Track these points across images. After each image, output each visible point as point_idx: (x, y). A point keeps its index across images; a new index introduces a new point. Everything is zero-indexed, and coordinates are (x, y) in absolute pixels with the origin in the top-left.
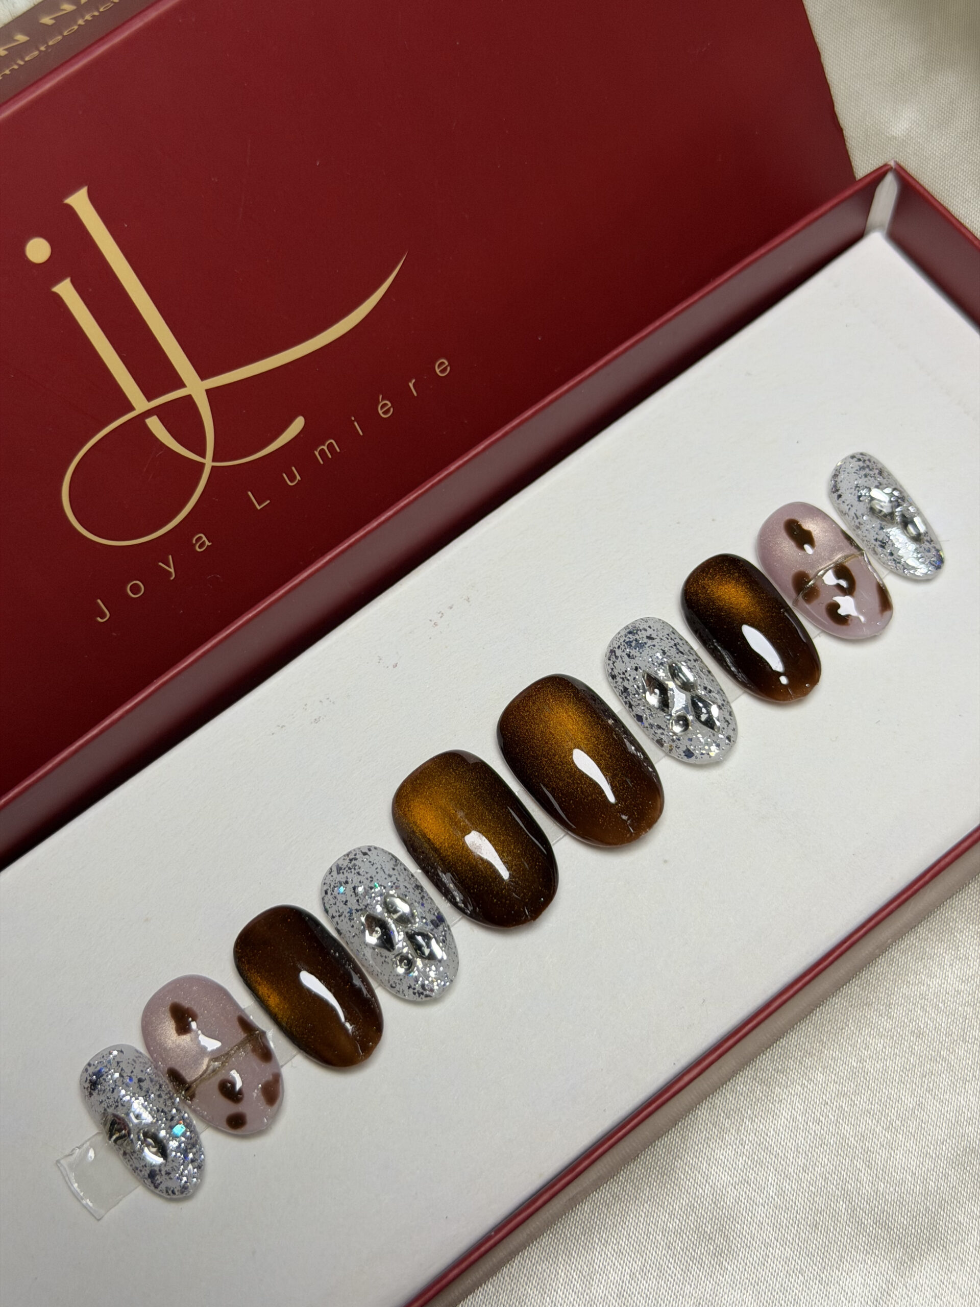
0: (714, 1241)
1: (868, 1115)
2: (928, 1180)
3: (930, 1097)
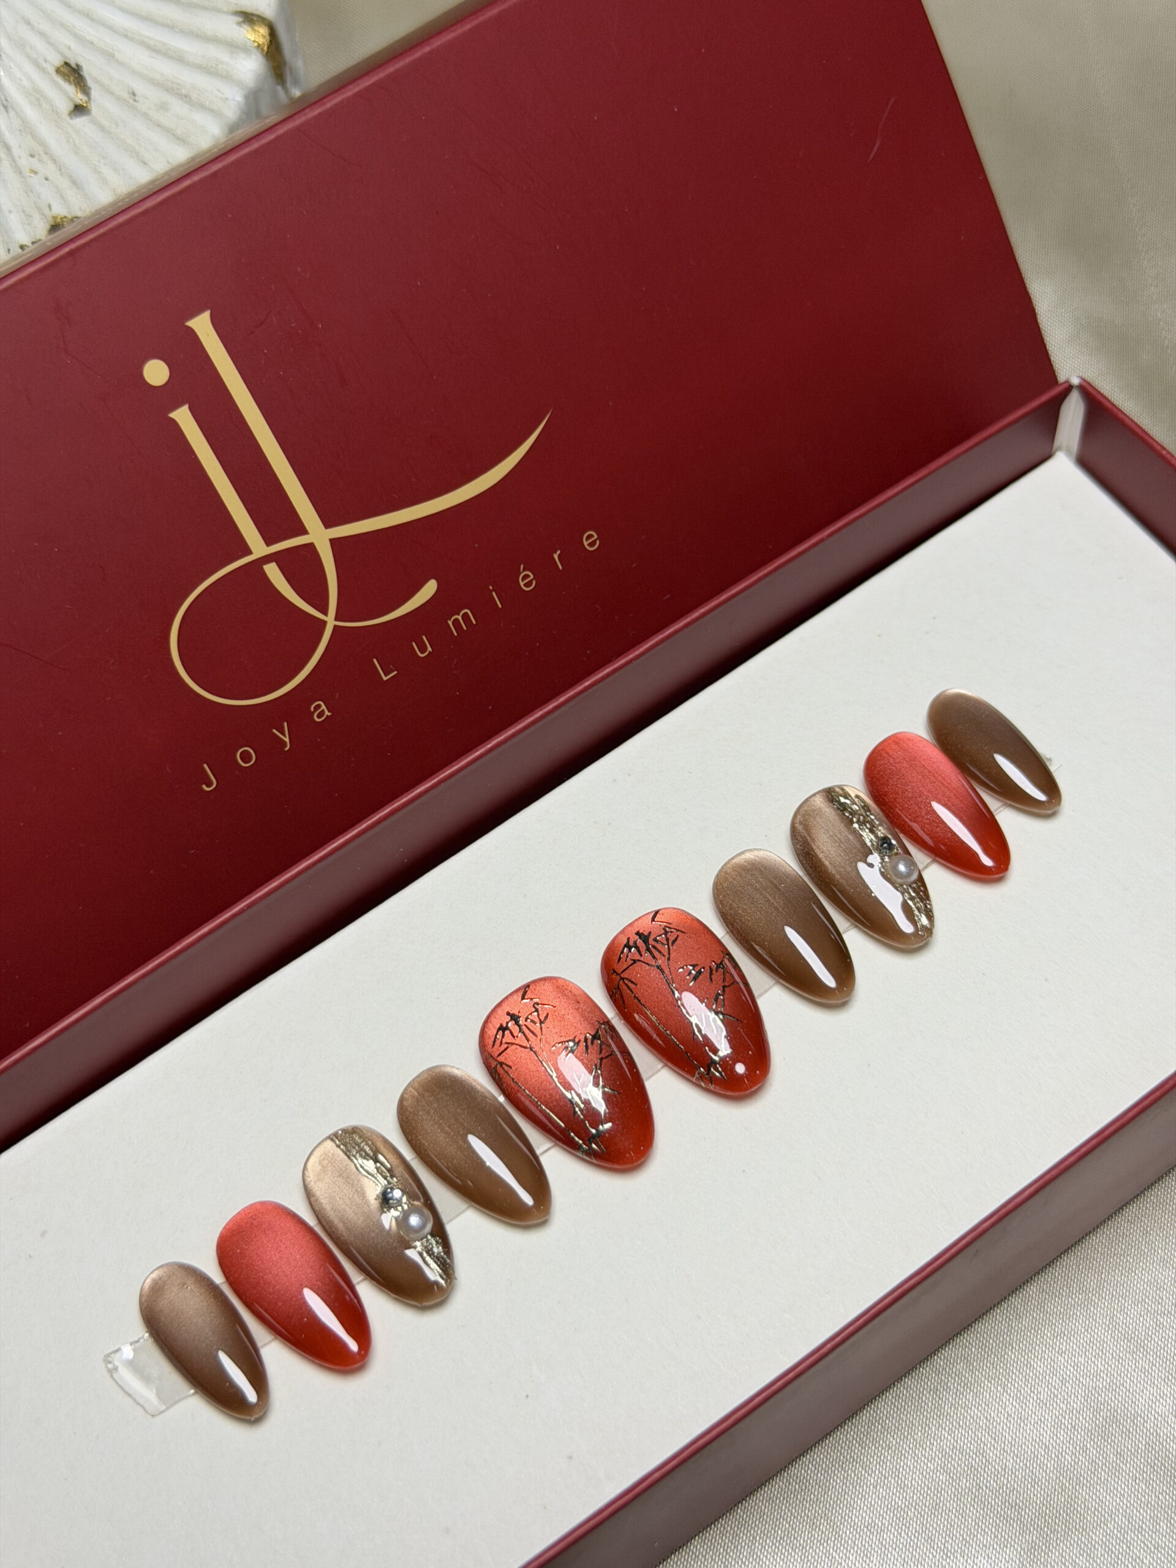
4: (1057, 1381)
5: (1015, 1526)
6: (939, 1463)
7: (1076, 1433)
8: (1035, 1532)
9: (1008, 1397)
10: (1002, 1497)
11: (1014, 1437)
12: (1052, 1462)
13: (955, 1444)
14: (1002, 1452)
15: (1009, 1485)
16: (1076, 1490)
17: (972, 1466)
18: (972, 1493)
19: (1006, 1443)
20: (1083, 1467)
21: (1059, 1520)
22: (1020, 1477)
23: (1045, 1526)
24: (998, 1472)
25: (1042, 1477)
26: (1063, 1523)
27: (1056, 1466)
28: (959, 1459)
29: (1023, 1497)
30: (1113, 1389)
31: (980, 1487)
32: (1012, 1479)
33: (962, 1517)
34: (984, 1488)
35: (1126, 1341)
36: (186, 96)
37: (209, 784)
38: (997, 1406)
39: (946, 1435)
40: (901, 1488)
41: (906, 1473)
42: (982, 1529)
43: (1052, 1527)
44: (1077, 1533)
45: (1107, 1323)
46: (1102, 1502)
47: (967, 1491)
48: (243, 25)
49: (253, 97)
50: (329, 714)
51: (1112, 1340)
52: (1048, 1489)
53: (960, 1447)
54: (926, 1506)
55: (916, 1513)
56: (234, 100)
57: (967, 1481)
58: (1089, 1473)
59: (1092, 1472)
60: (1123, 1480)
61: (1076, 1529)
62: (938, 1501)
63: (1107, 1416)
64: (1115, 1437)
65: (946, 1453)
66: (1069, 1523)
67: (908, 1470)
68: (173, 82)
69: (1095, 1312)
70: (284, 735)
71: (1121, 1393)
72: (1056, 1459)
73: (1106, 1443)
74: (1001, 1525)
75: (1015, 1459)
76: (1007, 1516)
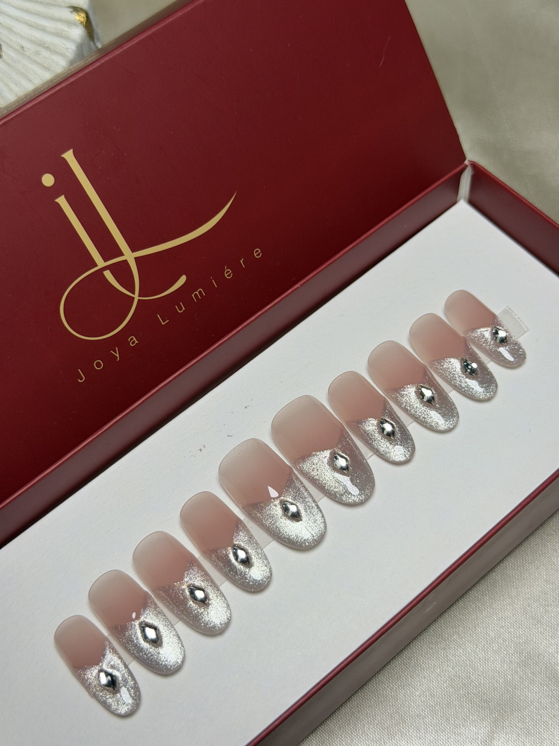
0: (395, 717)
1: (471, 643)
2: (507, 675)
3: (503, 631)
4: (501, 641)
5: (487, 710)
6: (449, 683)
7: (512, 665)
8: (497, 713)
9: (479, 650)
10: (480, 697)
11: (483, 668)
12: (502, 679)
13: (456, 674)
14: (478, 676)
15: (482, 692)
16: (514, 692)
17: (464, 684)
18: (466, 696)
19: (480, 671)
20: (517, 680)
21: (508, 706)
22: (487, 687)
23: (501, 710)
24: (477, 686)
25: (498, 687)
26: (509, 708)
27: (504, 681)
28: (458, 681)
29: (490, 697)
30: (528, 643)
31: (469, 693)
32: (483, 688)
33: (462, 708)
34: (471, 694)
35: (532, 620)
36: (48, 48)
37: (81, 379)
38: (474, 655)
39: (451, 670)
40: (432, 696)
41: (434, 689)
42: (472, 713)
43: (504, 710)
44: (516, 712)
45: (523, 612)
46: (527, 697)
47: (463, 695)
48: (73, 12)
49: (80, 47)
50: (137, 342)
51: (526, 620)
52: (501, 692)
53: (458, 675)
54: (444, 704)
55: (440, 708)
56: (71, 49)
57: (463, 691)
58: (520, 683)
59: (521, 682)
60: (536, 685)
61: (516, 710)
62: (450, 701)
63: (526, 656)
64: (531, 665)
65: (452, 678)
66: (513, 707)
67: (434, 688)
68: (41, 42)
69: (517, 607)
70: (116, 353)
71: (531, 644)
72: (504, 678)
73: (526, 669)
74: (480, 710)
75: (484, 679)
76: (483, 706)
